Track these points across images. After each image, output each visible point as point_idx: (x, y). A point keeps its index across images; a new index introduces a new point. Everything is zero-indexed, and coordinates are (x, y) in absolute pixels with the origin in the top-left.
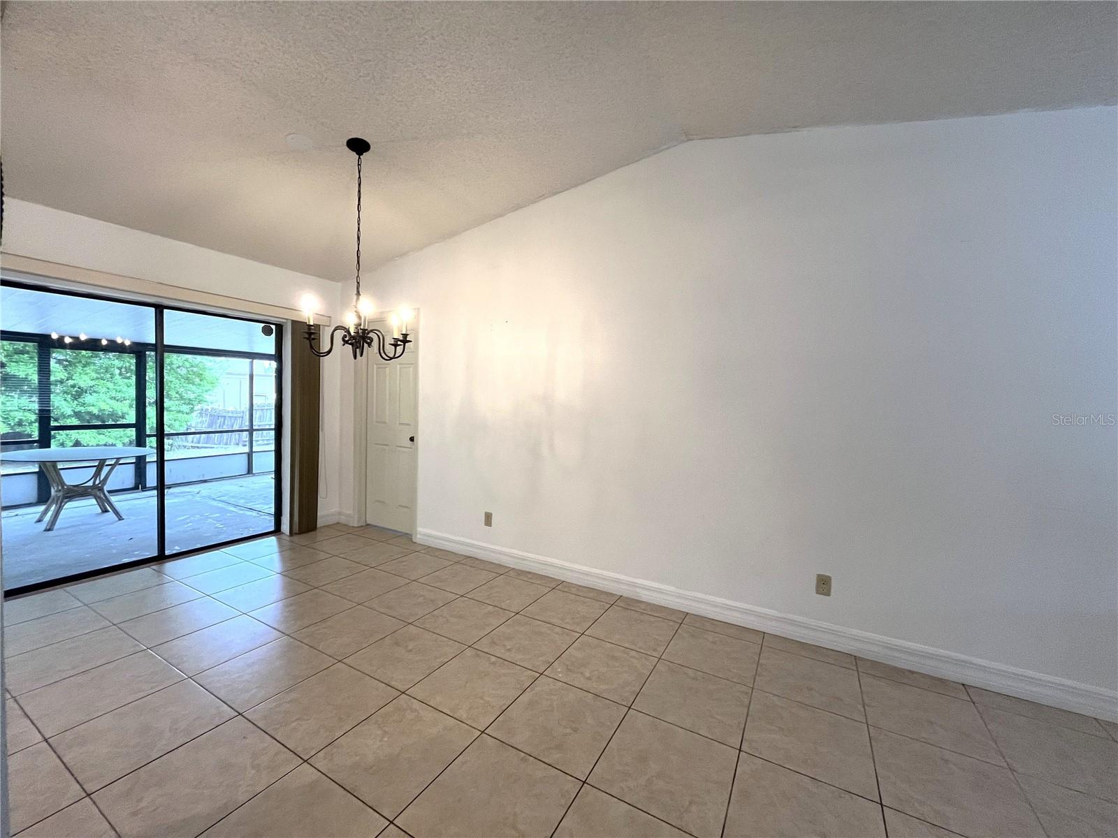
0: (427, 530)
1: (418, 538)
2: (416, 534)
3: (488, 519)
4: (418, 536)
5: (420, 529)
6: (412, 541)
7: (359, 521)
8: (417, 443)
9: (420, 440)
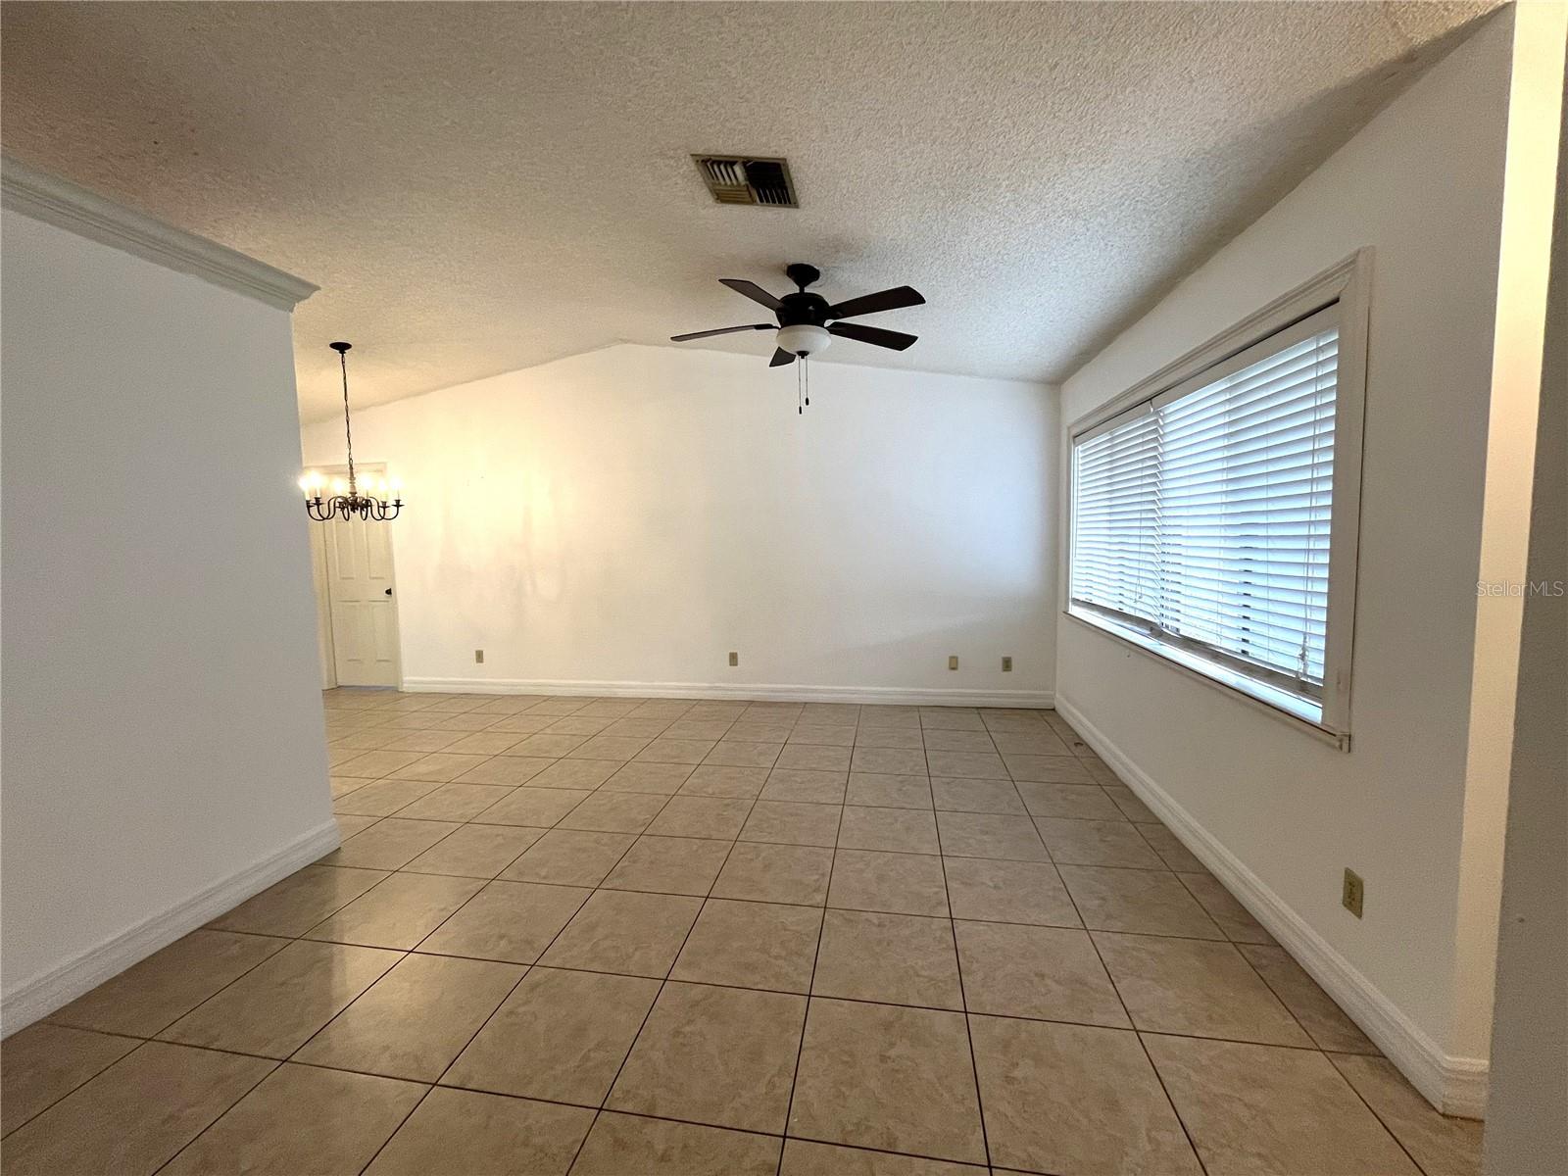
0: (412, 678)
1: (406, 687)
2: (402, 683)
3: (480, 656)
4: (405, 685)
5: (406, 679)
6: (399, 692)
7: (329, 682)
8: (396, 596)
9: (398, 591)
